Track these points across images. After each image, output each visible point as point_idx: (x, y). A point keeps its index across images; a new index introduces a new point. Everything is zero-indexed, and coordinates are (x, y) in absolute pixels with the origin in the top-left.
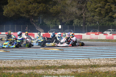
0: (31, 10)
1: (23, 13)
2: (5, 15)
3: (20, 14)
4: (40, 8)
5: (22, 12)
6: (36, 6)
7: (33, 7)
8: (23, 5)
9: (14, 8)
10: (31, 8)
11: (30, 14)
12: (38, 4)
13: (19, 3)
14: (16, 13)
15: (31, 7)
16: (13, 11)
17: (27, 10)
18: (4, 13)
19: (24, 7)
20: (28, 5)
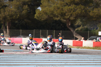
0: (66, 13)
1: (57, 17)
2: (37, 18)
3: (54, 18)
4: (77, 11)
5: (57, 15)
6: (72, 8)
7: (69, 9)
8: (58, 7)
9: (47, 10)
10: (66, 11)
11: (65, 17)
12: (76, 6)
13: (54, 4)
14: (49, 16)
15: (67, 9)
16: (46, 13)
17: (62, 13)
18: (36, 15)
19: (59, 9)
20: (63, 7)
